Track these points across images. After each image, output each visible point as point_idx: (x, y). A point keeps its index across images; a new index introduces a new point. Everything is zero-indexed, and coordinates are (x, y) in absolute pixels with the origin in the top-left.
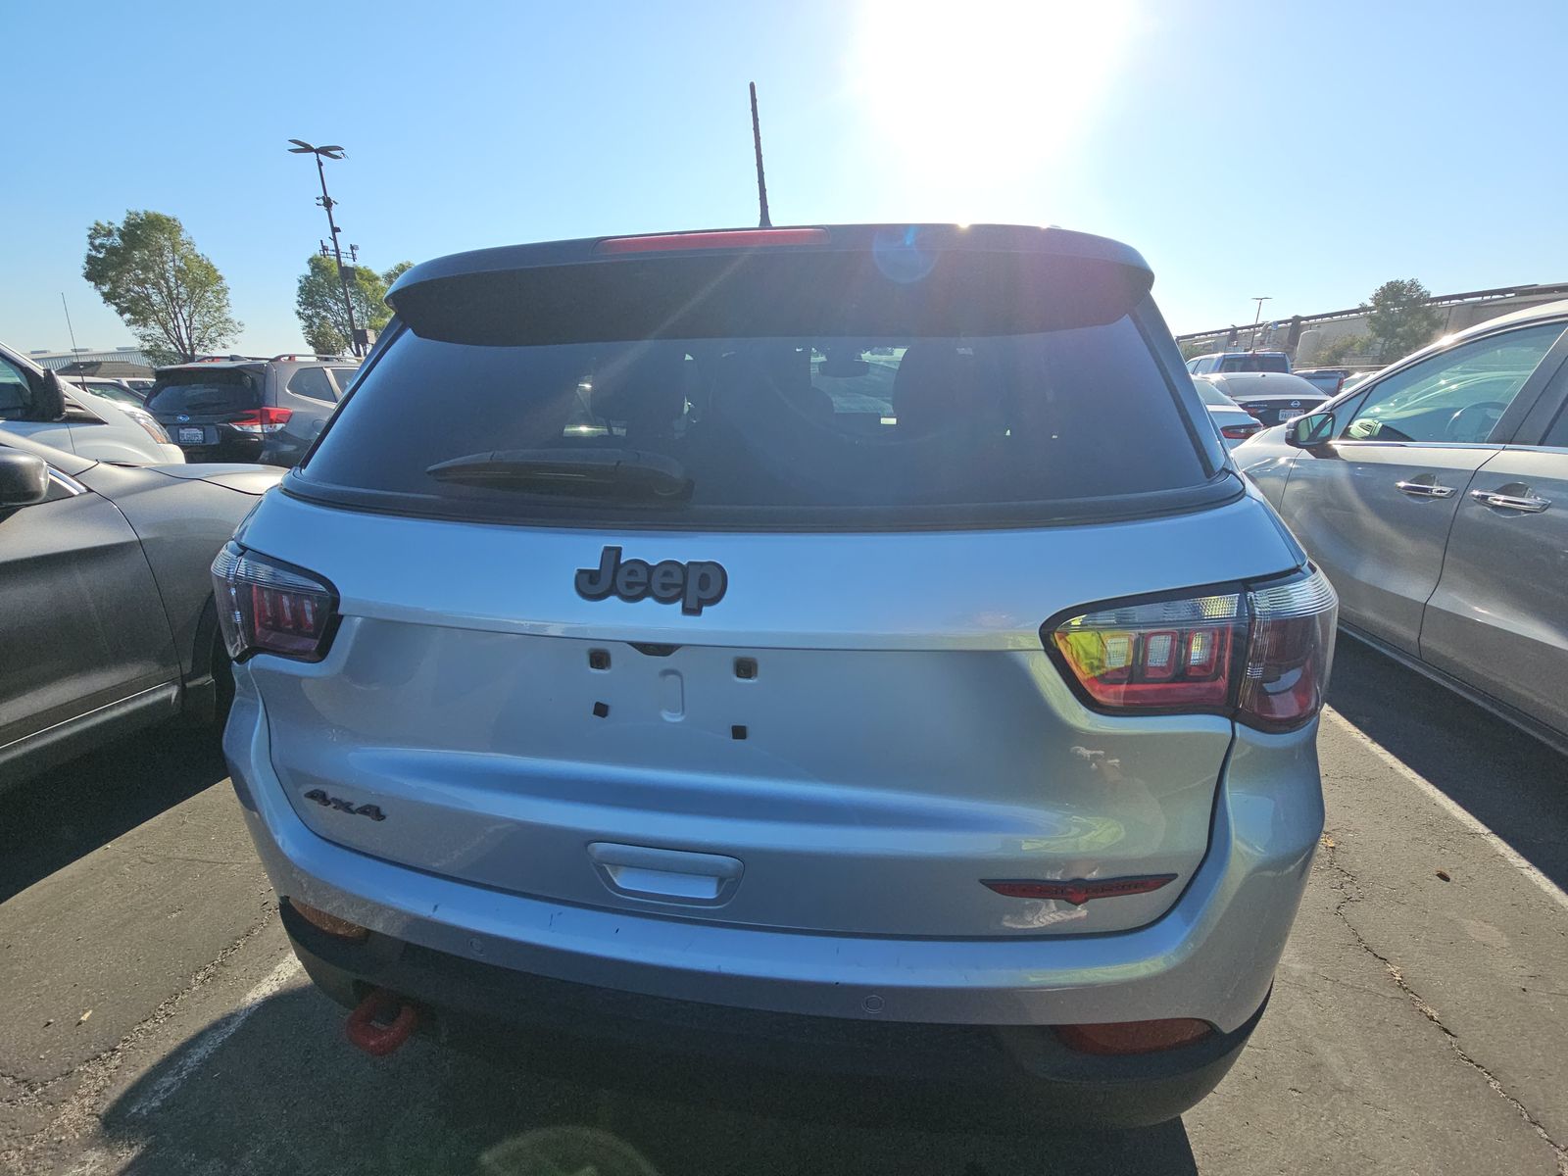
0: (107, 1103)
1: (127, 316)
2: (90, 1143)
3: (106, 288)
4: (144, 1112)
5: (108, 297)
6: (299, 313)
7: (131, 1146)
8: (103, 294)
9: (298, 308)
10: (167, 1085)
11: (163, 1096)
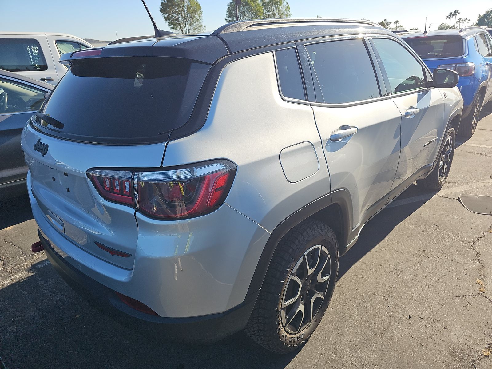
0: (35, 263)
1: (172, 26)
2: (26, 270)
3: (166, 16)
4: (39, 267)
5: (166, 19)
6: (226, 20)
7: (32, 273)
8: (165, 18)
9: (226, 17)
10: (47, 263)
11: (45, 265)
